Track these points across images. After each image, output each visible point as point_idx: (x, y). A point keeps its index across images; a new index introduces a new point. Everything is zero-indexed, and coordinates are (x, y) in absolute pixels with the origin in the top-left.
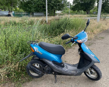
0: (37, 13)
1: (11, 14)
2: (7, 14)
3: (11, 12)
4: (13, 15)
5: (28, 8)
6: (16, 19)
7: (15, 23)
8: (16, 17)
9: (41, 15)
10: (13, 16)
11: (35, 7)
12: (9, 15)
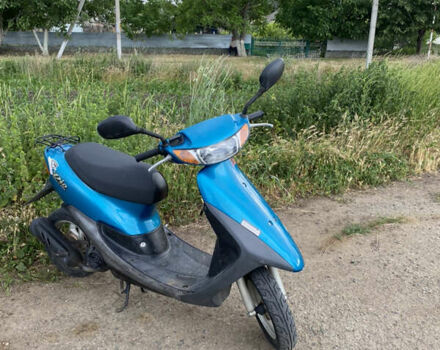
0: (342, 41)
1: (240, 45)
2: (228, 46)
3: (242, 37)
4: (247, 51)
5: (308, 22)
6: (245, 64)
7: (237, 81)
8: (254, 57)
9: (356, 52)
10: (244, 54)
11: (336, 20)
12: (233, 51)
